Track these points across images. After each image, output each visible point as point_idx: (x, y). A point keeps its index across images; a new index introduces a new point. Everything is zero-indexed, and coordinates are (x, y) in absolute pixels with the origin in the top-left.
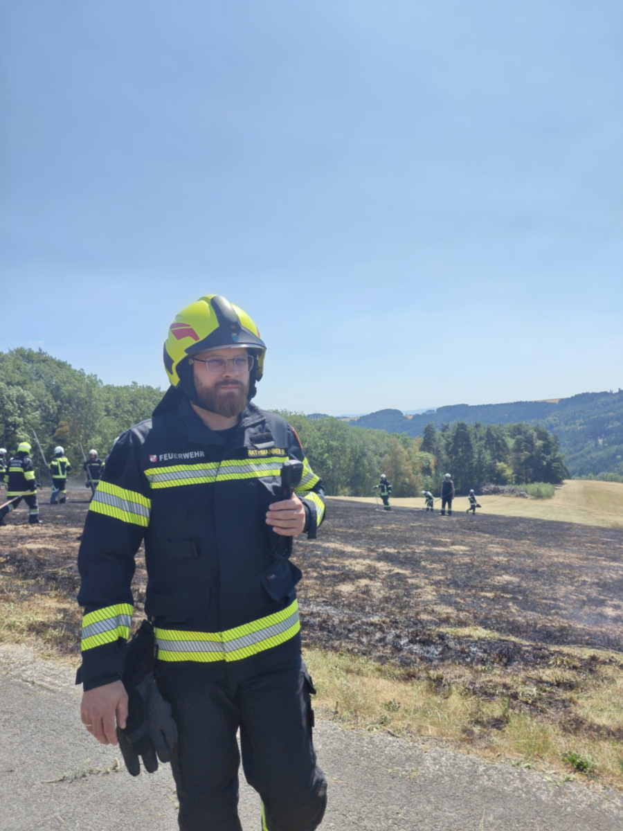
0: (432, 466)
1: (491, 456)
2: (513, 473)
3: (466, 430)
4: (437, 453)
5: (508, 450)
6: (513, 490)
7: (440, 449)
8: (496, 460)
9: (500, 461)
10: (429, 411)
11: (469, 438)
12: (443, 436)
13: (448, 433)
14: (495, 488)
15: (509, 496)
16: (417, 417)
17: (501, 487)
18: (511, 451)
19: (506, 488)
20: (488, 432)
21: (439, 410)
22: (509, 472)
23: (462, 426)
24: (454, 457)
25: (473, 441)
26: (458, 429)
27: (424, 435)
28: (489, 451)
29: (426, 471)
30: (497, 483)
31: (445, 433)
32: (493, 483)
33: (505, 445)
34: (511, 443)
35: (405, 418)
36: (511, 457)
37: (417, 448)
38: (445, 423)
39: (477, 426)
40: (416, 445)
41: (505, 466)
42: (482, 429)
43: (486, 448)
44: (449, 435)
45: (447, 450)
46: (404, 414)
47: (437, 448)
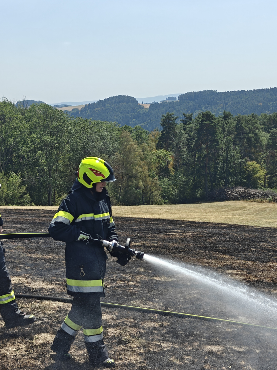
0: (170, 167)
1: (241, 153)
2: (267, 174)
3: (212, 122)
4: (177, 150)
5: (261, 146)
6: (266, 195)
7: (181, 145)
8: (247, 158)
9: (251, 160)
10: (169, 98)
11: (215, 132)
12: (185, 129)
13: (191, 125)
14: (245, 192)
15: (261, 201)
16: (155, 106)
17: (252, 191)
18: (265, 147)
19: (258, 191)
20: (237, 124)
21: (182, 97)
22: (262, 173)
23: (207, 116)
24: (197, 156)
25: (220, 136)
26: (202, 121)
27: (162, 129)
28: (238, 148)
29: (163, 172)
30: (246, 186)
31: (187, 126)
32: (243, 187)
33: (258, 140)
34: (265, 138)
35: (141, 107)
36: (264, 155)
37: (153, 144)
38: (188, 114)
39: (226, 117)
40: (152, 141)
41: (258, 165)
42: (232, 120)
43: (234, 144)
44: (191, 128)
45: (189, 146)
46: (140, 103)
47: (178, 144)
